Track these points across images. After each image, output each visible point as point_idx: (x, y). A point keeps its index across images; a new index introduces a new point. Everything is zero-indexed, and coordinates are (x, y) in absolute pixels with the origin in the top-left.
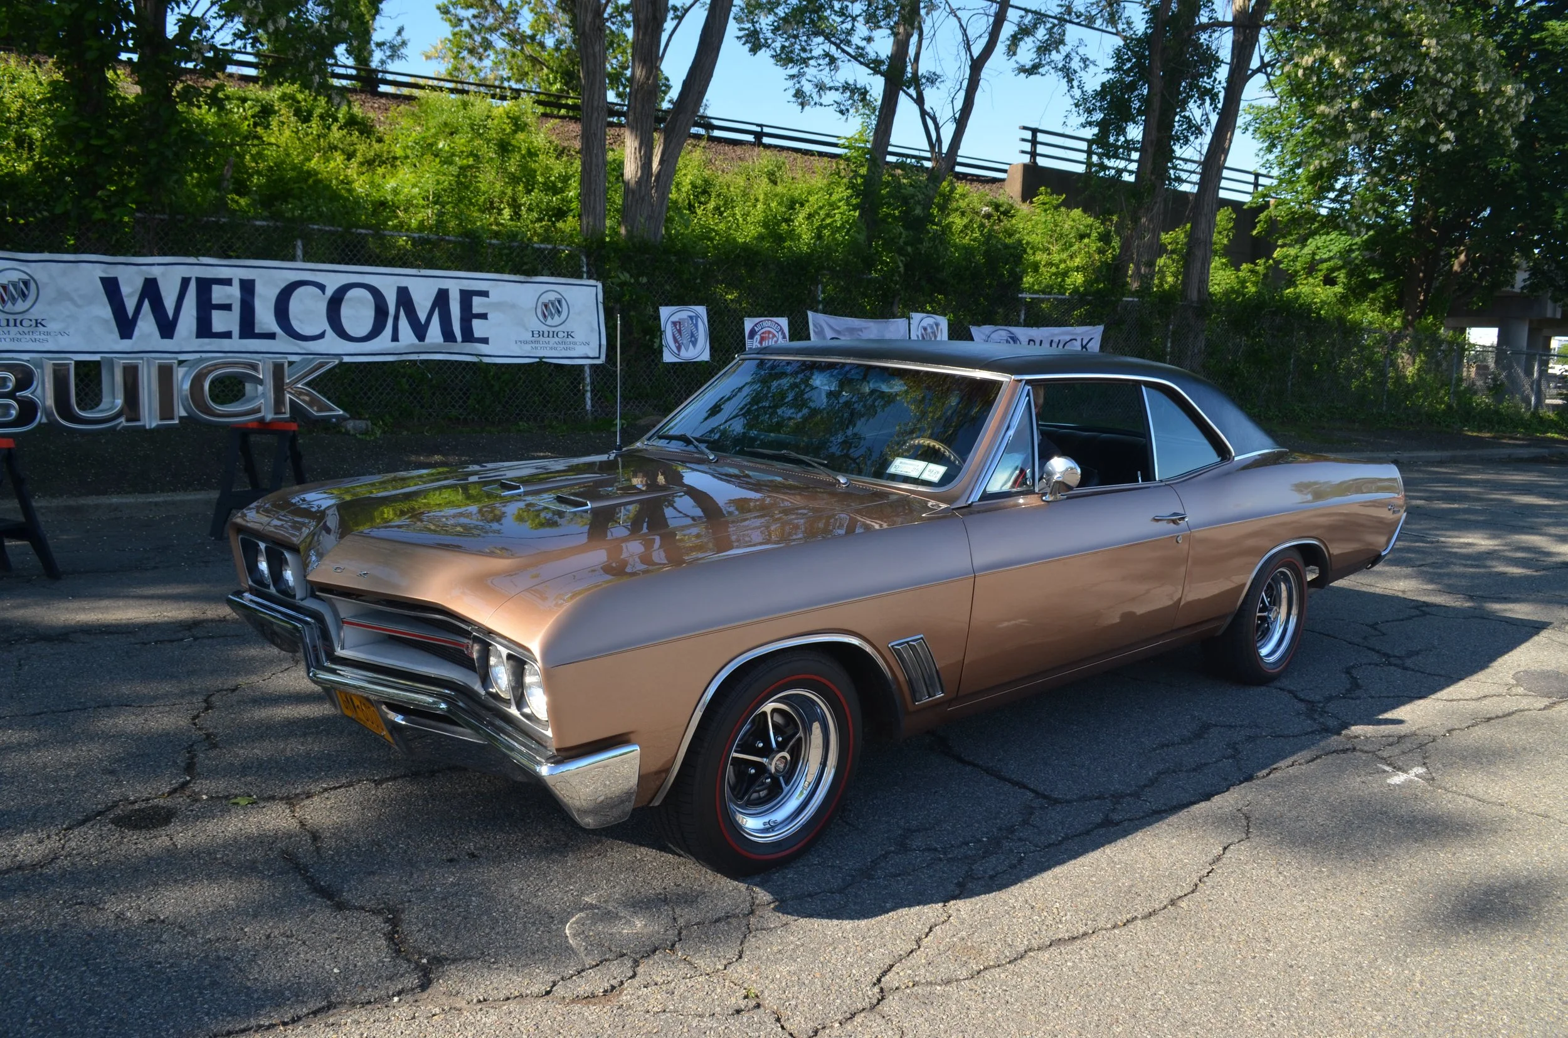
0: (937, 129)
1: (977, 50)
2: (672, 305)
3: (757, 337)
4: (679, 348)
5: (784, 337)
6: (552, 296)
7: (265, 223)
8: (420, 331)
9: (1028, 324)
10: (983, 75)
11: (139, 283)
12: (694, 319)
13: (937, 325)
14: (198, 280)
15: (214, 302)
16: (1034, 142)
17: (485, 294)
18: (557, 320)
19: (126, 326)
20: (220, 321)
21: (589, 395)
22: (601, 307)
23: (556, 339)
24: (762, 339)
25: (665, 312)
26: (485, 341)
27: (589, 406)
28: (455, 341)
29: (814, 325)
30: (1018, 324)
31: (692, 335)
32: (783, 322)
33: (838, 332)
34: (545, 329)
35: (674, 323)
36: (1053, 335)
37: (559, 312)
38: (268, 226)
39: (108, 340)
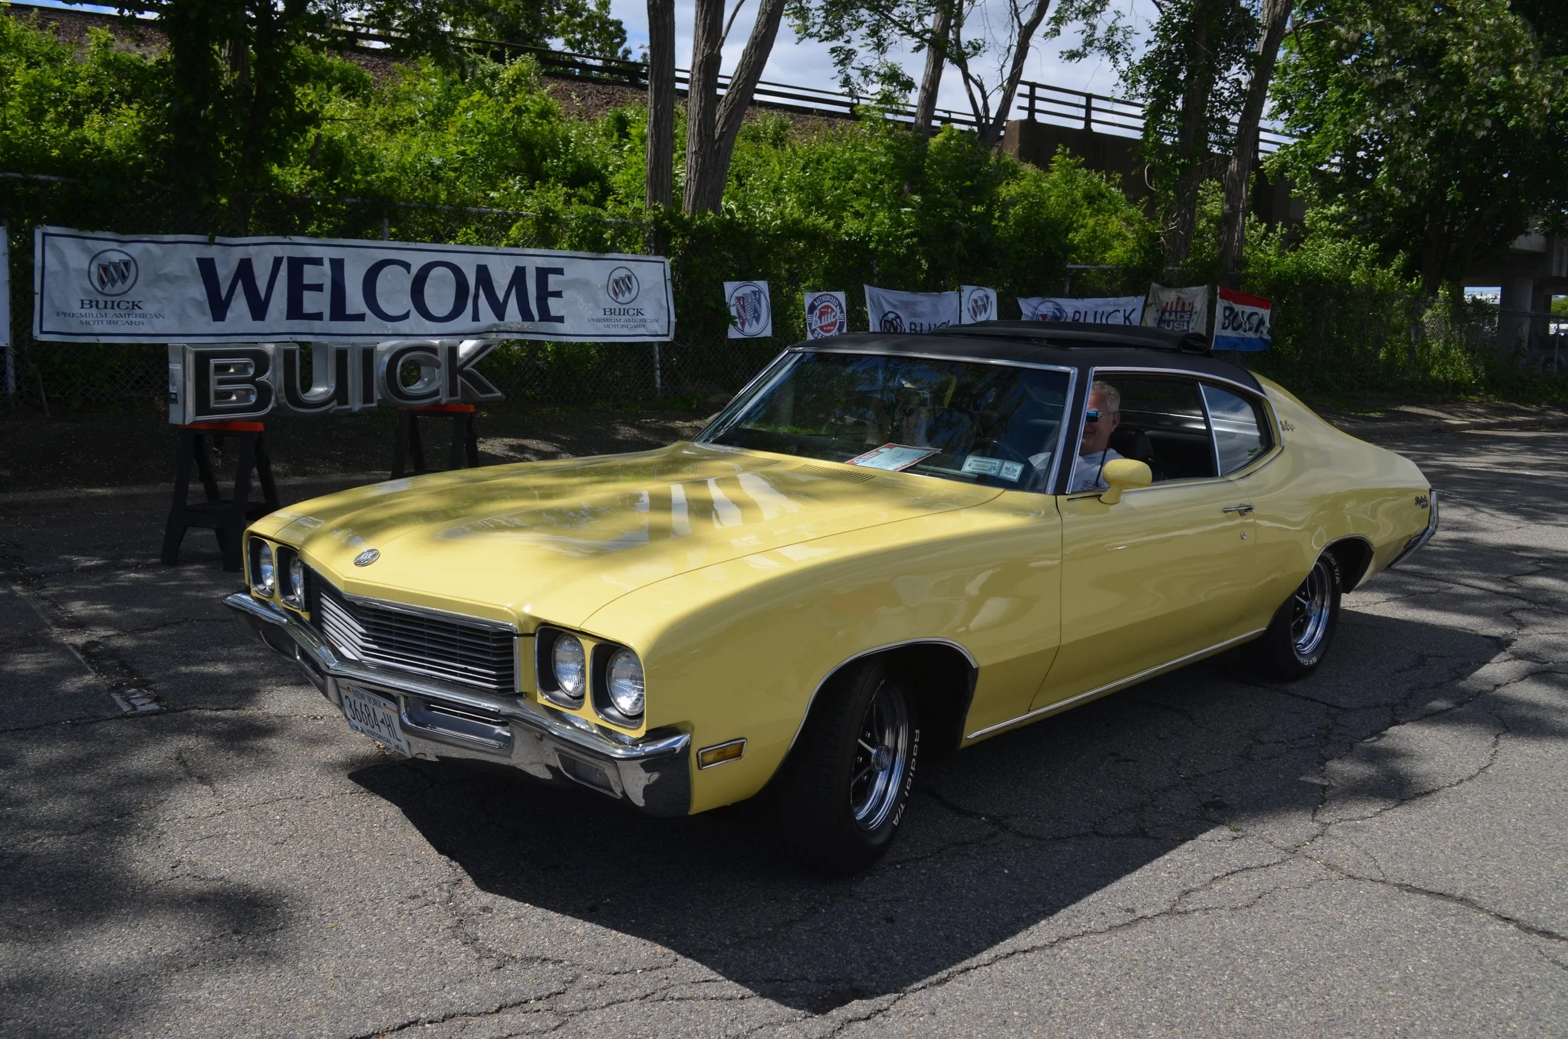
0: (985, 98)
1: (1026, 19)
2: (736, 280)
3: (817, 312)
4: (743, 324)
5: (842, 312)
6: (622, 273)
7: (354, 200)
8: (499, 310)
9: (1072, 295)
10: (1032, 42)
11: (234, 265)
12: (757, 293)
13: (987, 297)
14: (290, 259)
15: (306, 281)
16: (1032, 97)
17: (559, 271)
18: (628, 297)
19: (219, 308)
20: (312, 302)
21: (658, 372)
22: (669, 284)
23: (627, 317)
24: (822, 314)
25: (729, 287)
26: (561, 319)
27: (658, 385)
28: (533, 320)
29: (871, 299)
30: (1062, 295)
31: (756, 311)
32: (841, 296)
33: (895, 306)
34: (617, 306)
35: (738, 299)
36: (1098, 306)
37: (629, 289)
38: (357, 203)
39: (203, 322)
